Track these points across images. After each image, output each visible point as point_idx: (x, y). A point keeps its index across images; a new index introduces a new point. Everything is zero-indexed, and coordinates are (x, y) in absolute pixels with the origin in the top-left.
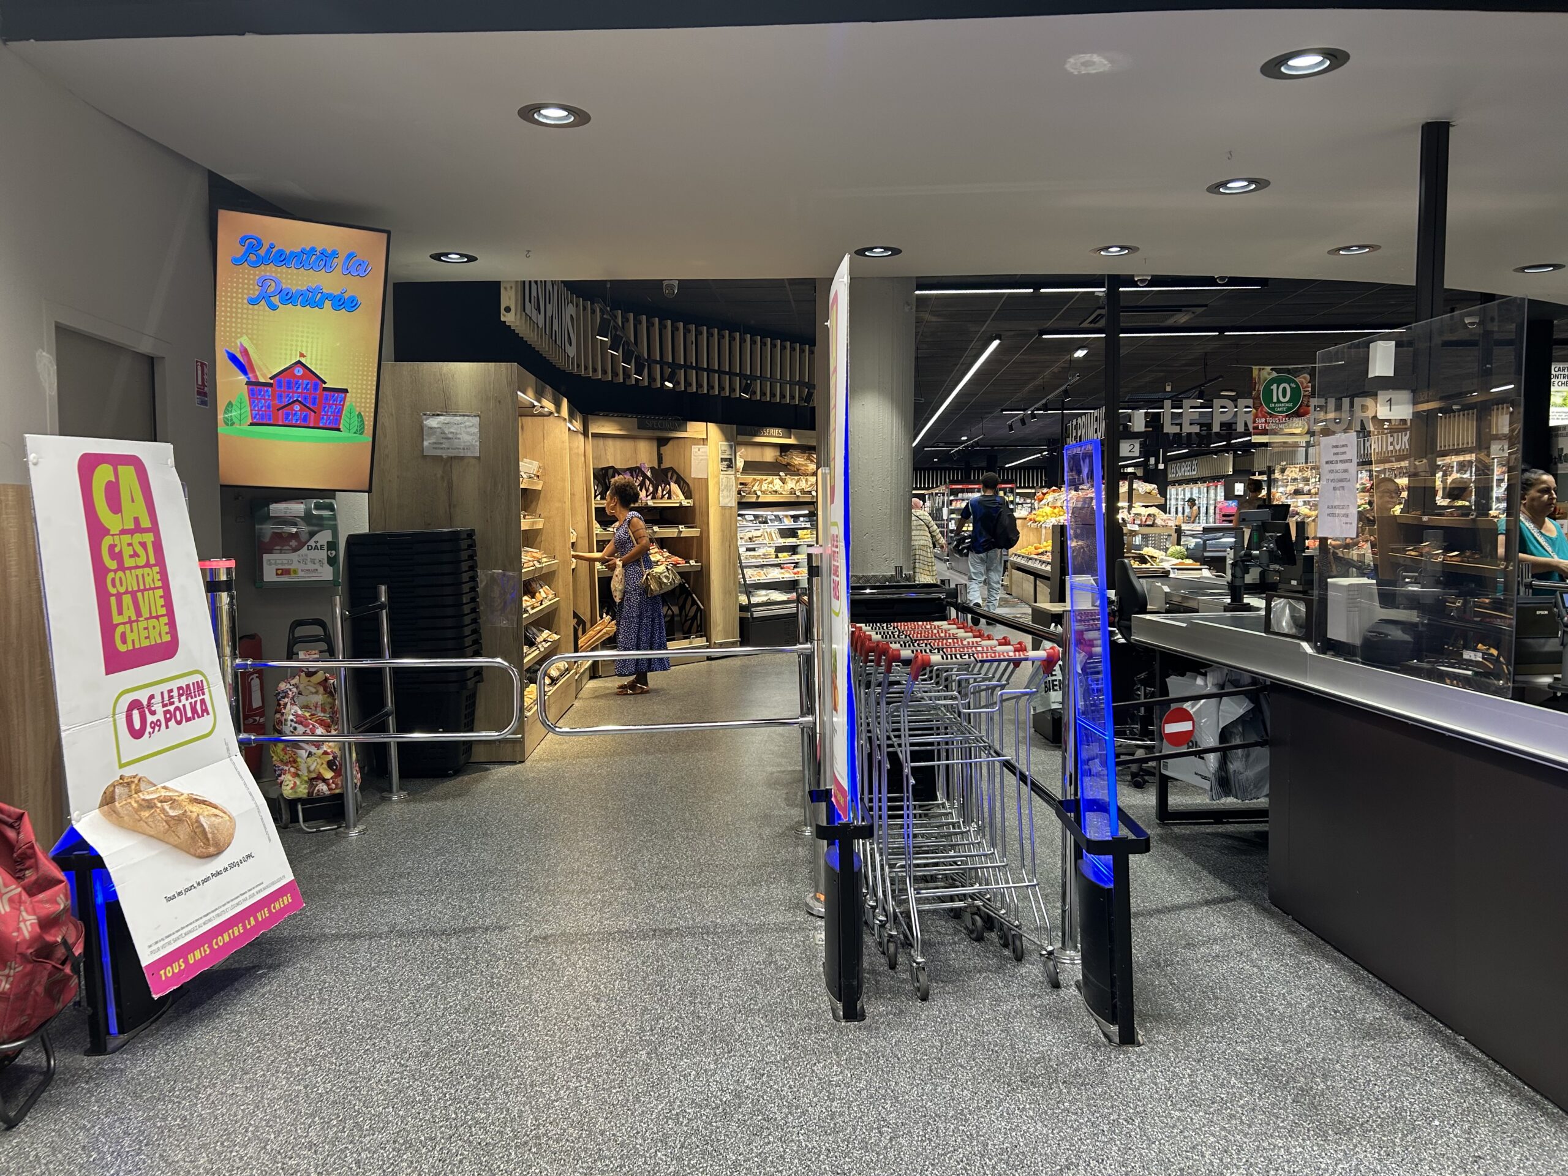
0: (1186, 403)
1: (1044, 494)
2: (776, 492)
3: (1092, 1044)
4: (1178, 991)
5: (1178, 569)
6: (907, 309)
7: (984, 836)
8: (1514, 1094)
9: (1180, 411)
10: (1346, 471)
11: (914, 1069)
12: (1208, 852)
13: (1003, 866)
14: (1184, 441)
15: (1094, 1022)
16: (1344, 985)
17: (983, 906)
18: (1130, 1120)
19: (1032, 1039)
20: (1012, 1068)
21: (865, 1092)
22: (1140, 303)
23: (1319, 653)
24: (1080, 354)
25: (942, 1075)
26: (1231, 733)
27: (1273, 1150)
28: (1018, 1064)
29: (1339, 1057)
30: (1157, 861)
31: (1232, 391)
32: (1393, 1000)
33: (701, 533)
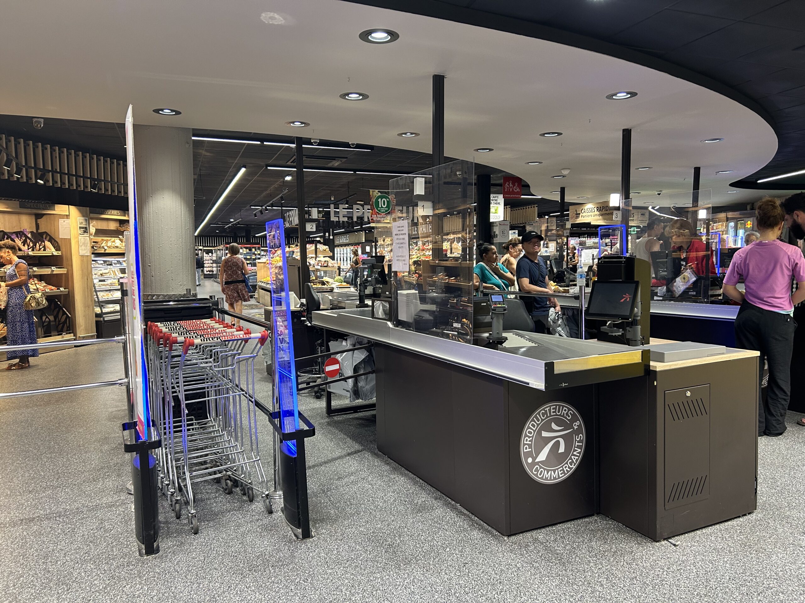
0: (341, 206)
1: (276, 251)
2: (117, 247)
3: (288, 542)
4: (333, 504)
5: (340, 288)
6: (187, 146)
7: (232, 436)
8: (481, 528)
9: (338, 210)
10: (404, 239)
11: (188, 577)
12: (350, 428)
13: (242, 452)
14: (341, 225)
15: (290, 529)
16: (409, 487)
17: (232, 474)
18: (306, 580)
19: (256, 545)
20: (244, 564)
21: (156, 597)
22: (315, 154)
23: (395, 327)
24: (288, 178)
25: (203, 577)
26: (359, 368)
27: (375, 580)
28: (248, 561)
29: (406, 525)
30: (326, 436)
31: (362, 201)
32: (430, 491)
33: (68, 271)
